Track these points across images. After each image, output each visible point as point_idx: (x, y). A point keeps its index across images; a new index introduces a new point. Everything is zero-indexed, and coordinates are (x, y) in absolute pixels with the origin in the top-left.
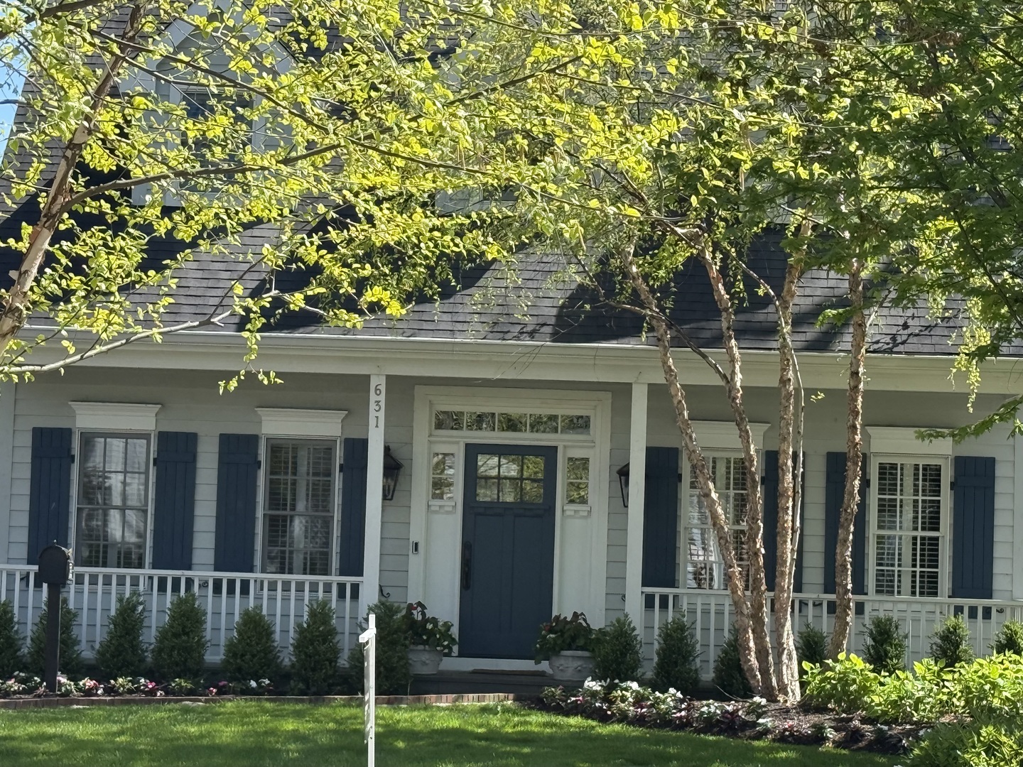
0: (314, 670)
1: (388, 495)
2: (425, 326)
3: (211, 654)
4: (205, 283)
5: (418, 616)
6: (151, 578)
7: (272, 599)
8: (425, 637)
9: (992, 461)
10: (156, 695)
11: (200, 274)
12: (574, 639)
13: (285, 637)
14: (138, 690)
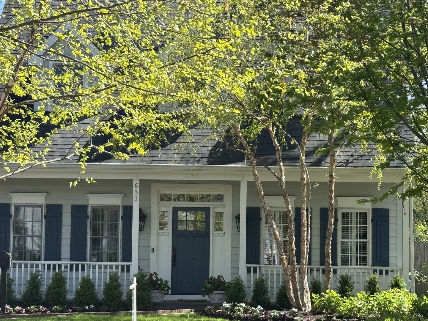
0: (112, 301)
1: (141, 229)
2: (155, 159)
3: (69, 296)
4: (64, 143)
5: (154, 278)
6: (44, 264)
7: (94, 272)
8: (157, 287)
9: (387, 210)
10: (47, 313)
11: (62, 139)
12: (218, 286)
13: (100, 288)
14: (39, 311)
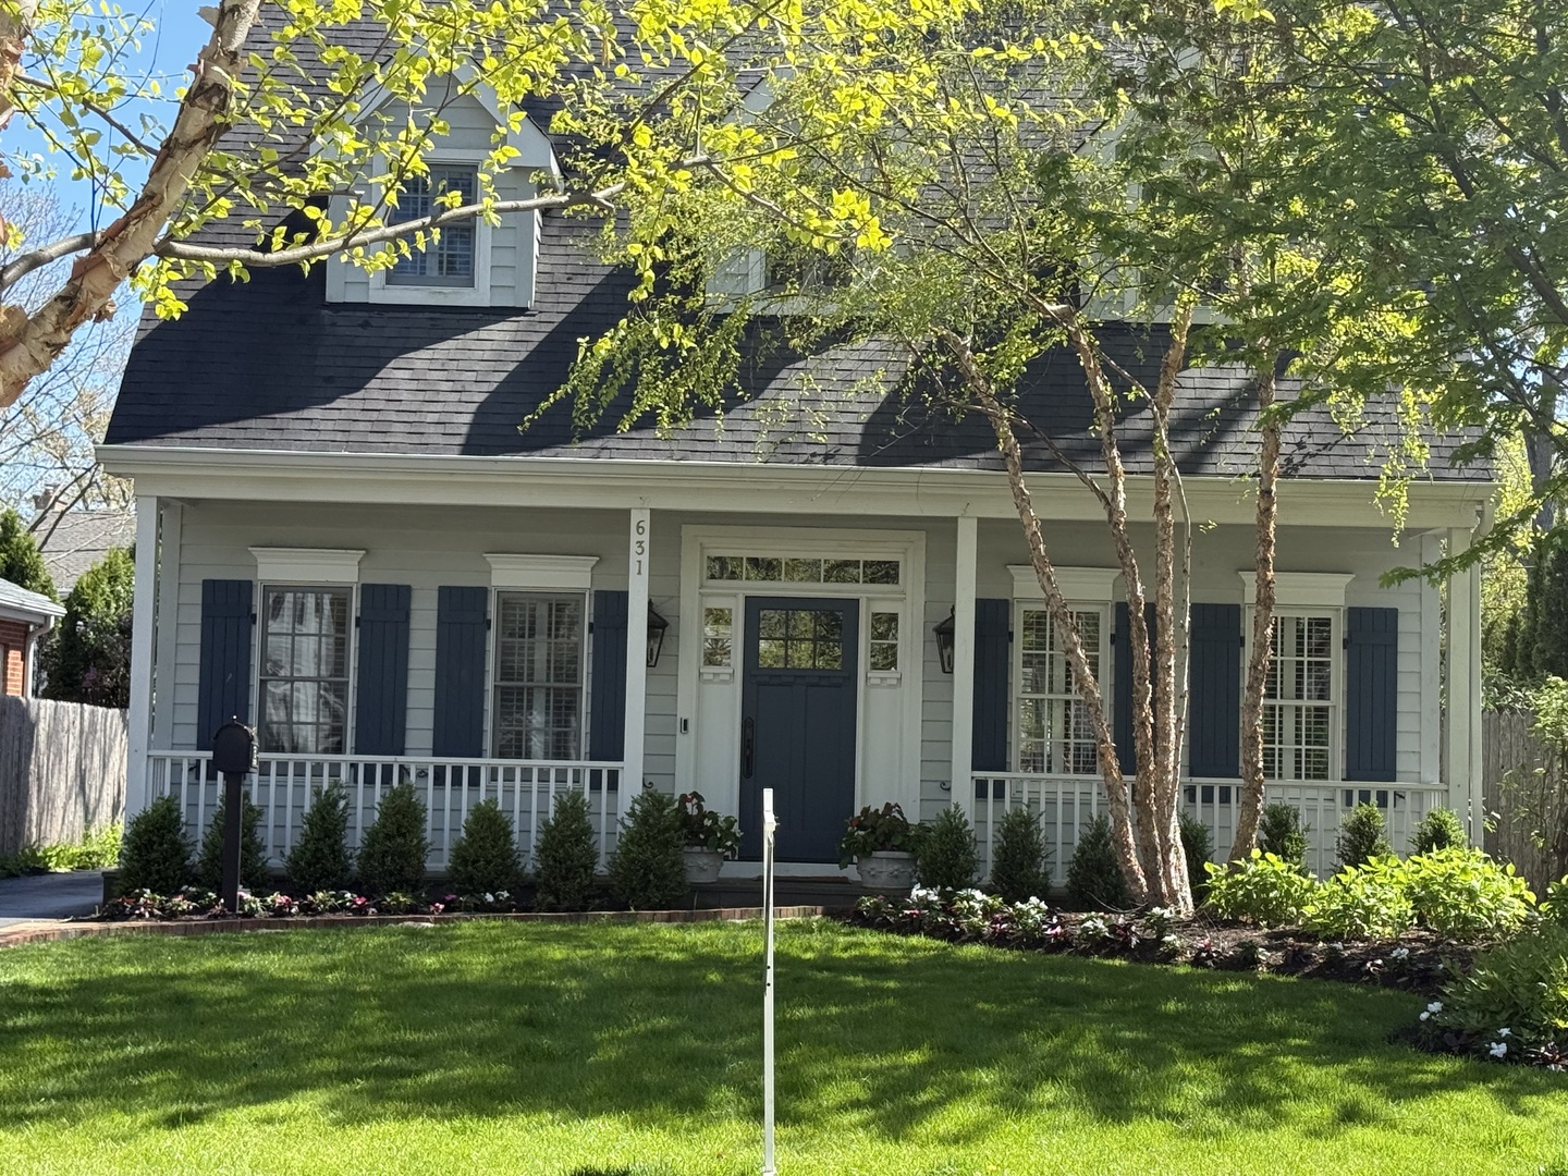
0: (565, 879)
1: (652, 661)
2: (700, 447)
3: (432, 861)
4: (421, 396)
5: (691, 809)
6: (354, 766)
7: (509, 791)
8: (702, 836)
9: (1394, 613)
10: (366, 914)
11: (414, 385)
12: (888, 836)
13: (526, 837)
14: (342, 906)
